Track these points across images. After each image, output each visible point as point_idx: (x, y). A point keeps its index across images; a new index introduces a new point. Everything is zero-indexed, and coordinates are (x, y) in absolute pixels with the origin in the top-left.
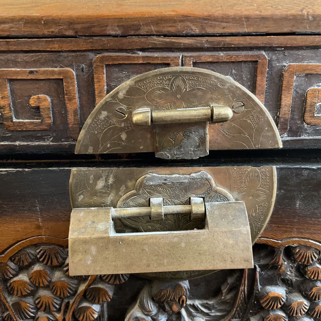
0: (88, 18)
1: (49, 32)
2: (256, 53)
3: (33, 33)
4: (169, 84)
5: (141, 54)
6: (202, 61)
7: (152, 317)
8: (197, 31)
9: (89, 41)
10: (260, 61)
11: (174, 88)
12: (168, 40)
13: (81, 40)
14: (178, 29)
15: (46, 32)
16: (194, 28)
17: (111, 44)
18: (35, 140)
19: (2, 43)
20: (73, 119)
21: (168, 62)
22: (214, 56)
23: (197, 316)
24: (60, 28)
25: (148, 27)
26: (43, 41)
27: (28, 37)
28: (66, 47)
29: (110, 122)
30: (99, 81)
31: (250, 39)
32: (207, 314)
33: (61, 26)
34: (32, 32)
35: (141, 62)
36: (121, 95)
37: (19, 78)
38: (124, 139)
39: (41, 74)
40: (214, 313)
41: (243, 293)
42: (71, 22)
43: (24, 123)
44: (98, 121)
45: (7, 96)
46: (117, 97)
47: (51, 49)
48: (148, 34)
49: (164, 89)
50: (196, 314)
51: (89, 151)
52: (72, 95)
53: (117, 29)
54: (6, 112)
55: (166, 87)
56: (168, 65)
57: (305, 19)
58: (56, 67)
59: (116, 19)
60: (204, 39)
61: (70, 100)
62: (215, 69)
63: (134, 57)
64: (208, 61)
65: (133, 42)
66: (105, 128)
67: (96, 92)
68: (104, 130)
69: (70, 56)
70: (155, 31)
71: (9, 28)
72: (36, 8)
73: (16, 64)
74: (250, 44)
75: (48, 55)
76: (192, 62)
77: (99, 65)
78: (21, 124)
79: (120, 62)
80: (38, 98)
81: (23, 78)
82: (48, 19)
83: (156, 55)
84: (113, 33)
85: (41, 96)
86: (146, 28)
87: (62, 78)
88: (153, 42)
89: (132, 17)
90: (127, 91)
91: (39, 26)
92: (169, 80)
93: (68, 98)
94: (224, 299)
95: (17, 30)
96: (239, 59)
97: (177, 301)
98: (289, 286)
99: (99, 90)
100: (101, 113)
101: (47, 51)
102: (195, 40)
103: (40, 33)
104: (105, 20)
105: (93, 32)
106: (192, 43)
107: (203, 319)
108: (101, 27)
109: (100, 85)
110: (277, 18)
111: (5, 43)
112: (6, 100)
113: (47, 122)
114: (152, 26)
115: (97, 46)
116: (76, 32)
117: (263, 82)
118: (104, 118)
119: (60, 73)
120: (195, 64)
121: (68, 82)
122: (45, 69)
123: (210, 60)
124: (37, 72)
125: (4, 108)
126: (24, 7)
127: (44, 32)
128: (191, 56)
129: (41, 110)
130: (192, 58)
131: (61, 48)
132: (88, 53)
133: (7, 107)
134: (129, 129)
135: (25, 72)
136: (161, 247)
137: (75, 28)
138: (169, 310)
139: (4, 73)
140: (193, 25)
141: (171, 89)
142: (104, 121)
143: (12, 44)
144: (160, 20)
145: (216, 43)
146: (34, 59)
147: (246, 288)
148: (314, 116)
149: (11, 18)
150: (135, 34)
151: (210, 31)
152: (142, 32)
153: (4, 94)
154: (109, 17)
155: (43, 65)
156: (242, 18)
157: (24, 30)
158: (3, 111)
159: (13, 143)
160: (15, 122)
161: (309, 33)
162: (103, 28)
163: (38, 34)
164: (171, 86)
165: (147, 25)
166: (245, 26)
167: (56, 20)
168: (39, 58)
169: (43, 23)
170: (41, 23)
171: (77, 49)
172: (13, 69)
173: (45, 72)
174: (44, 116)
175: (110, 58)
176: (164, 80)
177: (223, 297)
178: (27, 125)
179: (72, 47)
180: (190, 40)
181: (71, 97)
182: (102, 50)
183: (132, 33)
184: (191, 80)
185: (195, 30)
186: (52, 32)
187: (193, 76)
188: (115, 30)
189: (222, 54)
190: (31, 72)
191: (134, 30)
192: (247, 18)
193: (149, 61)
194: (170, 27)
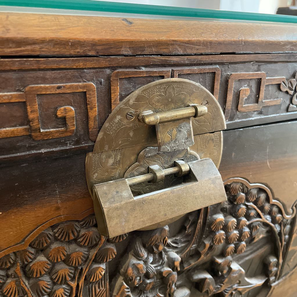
0: (107, 41)
1: (75, 52)
2: (214, 67)
3: (62, 53)
4: (164, 92)
5: (144, 69)
6: (184, 73)
7: (144, 261)
8: (181, 52)
9: (107, 60)
10: (216, 72)
11: (167, 94)
12: (164, 58)
13: (101, 59)
14: (170, 50)
15: (72, 52)
16: (179, 49)
17: (124, 62)
18: (59, 145)
19: (33, 62)
20: (93, 124)
21: (162, 75)
22: (191, 69)
23: (169, 251)
24: (85, 49)
25: (151, 48)
26: (70, 60)
27: (57, 56)
28: (89, 65)
29: (122, 124)
30: (115, 92)
31: (212, 57)
32: (176, 248)
33: (85, 47)
34: (60, 52)
35: (145, 75)
36: (131, 102)
37: (48, 93)
38: (131, 136)
39: (68, 89)
40: (180, 246)
41: (200, 224)
42: (94, 44)
43: (52, 132)
44: (113, 123)
45: (36, 110)
46: (129, 104)
47: (77, 66)
48: (150, 54)
49: (160, 95)
50: (168, 250)
51: (105, 149)
52: (93, 104)
53: (129, 50)
54: (34, 124)
55: (162, 93)
56: (163, 77)
57: (240, 44)
58: (80, 82)
59: (129, 42)
60: (186, 57)
61: (91, 109)
62: (191, 79)
63: (140, 72)
64: (187, 73)
65: (140, 60)
66: (118, 129)
67: (113, 101)
68: (118, 130)
69: (91, 72)
70: (155, 52)
71: (40, 48)
72: (63, 31)
73: (44, 80)
74: (211, 61)
75: (73, 71)
76: (178, 74)
77: (115, 79)
78: (48, 134)
79: (130, 76)
80: (65, 109)
81: (51, 93)
82: (75, 42)
83: (155, 70)
84: (125, 53)
85: (67, 107)
86: (149, 49)
87: (85, 91)
88: (153, 60)
89: (140, 41)
90: (136, 99)
91: (67, 47)
92: (165, 88)
93: (90, 107)
94: (187, 232)
95: (47, 50)
96: (205, 71)
97: (162, 242)
98: (224, 212)
99: (115, 99)
100: (116, 117)
101: (73, 68)
102: (180, 58)
103: (67, 54)
104: (120, 43)
105: (111, 53)
106: (178, 60)
107: (173, 252)
108: (117, 49)
109: (115, 95)
110: (226, 43)
111: (36, 62)
112: (35, 113)
113: (71, 129)
114: (153, 48)
115: (114, 64)
116: (98, 53)
117: (217, 86)
118: (118, 121)
119: (84, 87)
120: (180, 76)
121: (90, 94)
122: (71, 84)
123: (189, 72)
124: (64, 87)
125: (33, 120)
126: (52, 30)
127: (71, 52)
128: (178, 70)
129: (67, 119)
130: (178, 72)
131: (86, 65)
132: (106, 69)
133: (36, 120)
134: (136, 127)
135: (53, 87)
136: (171, 199)
137: (97, 49)
138: (156, 250)
139: (34, 89)
140: (179, 47)
141: (165, 95)
142: (118, 123)
143: (42, 63)
144: (159, 44)
145: (193, 60)
146: (61, 76)
147: (202, 220)
148: (242, 107)
149: (41, 39)
150: (142, 54)
151: (189, 52)
152: (146, 52)
153: (34, 108)
154: (123, 41)
155: (69, 80)
156: (207, 43)
157: (53, 51)
158: (32, 124)
159: (39, 151)
160: (42, 132)
161: (242, 53)
162: (118, 50)
163: (66, 54)
164: (165, 93)
165: (150, 47)
166: (209, 49)
167: (81, 42)
168: (65, 75)
169: (70, 44)
170: (68, 45)
171: (98, 67)
172: (42, 85)
173: (71, 87)
174: (69, 124)
175: (123, 73)
176: (161, 88)
177: (186, 232)
178: (53, 133)
179: (94, 65)
180: (177, 59)
181: (93, 106)
182: (117, 67)
183: (139, 53)
184: (178, 87)
185: (180, 51)
186: (78, 52)
187: (179, 85)
188: (127, 51)
189: (195, 68)
190: (59, 88)
191: (141, 51)
192: (211, 43)
193: (151, 75)
194: (165, 48)
